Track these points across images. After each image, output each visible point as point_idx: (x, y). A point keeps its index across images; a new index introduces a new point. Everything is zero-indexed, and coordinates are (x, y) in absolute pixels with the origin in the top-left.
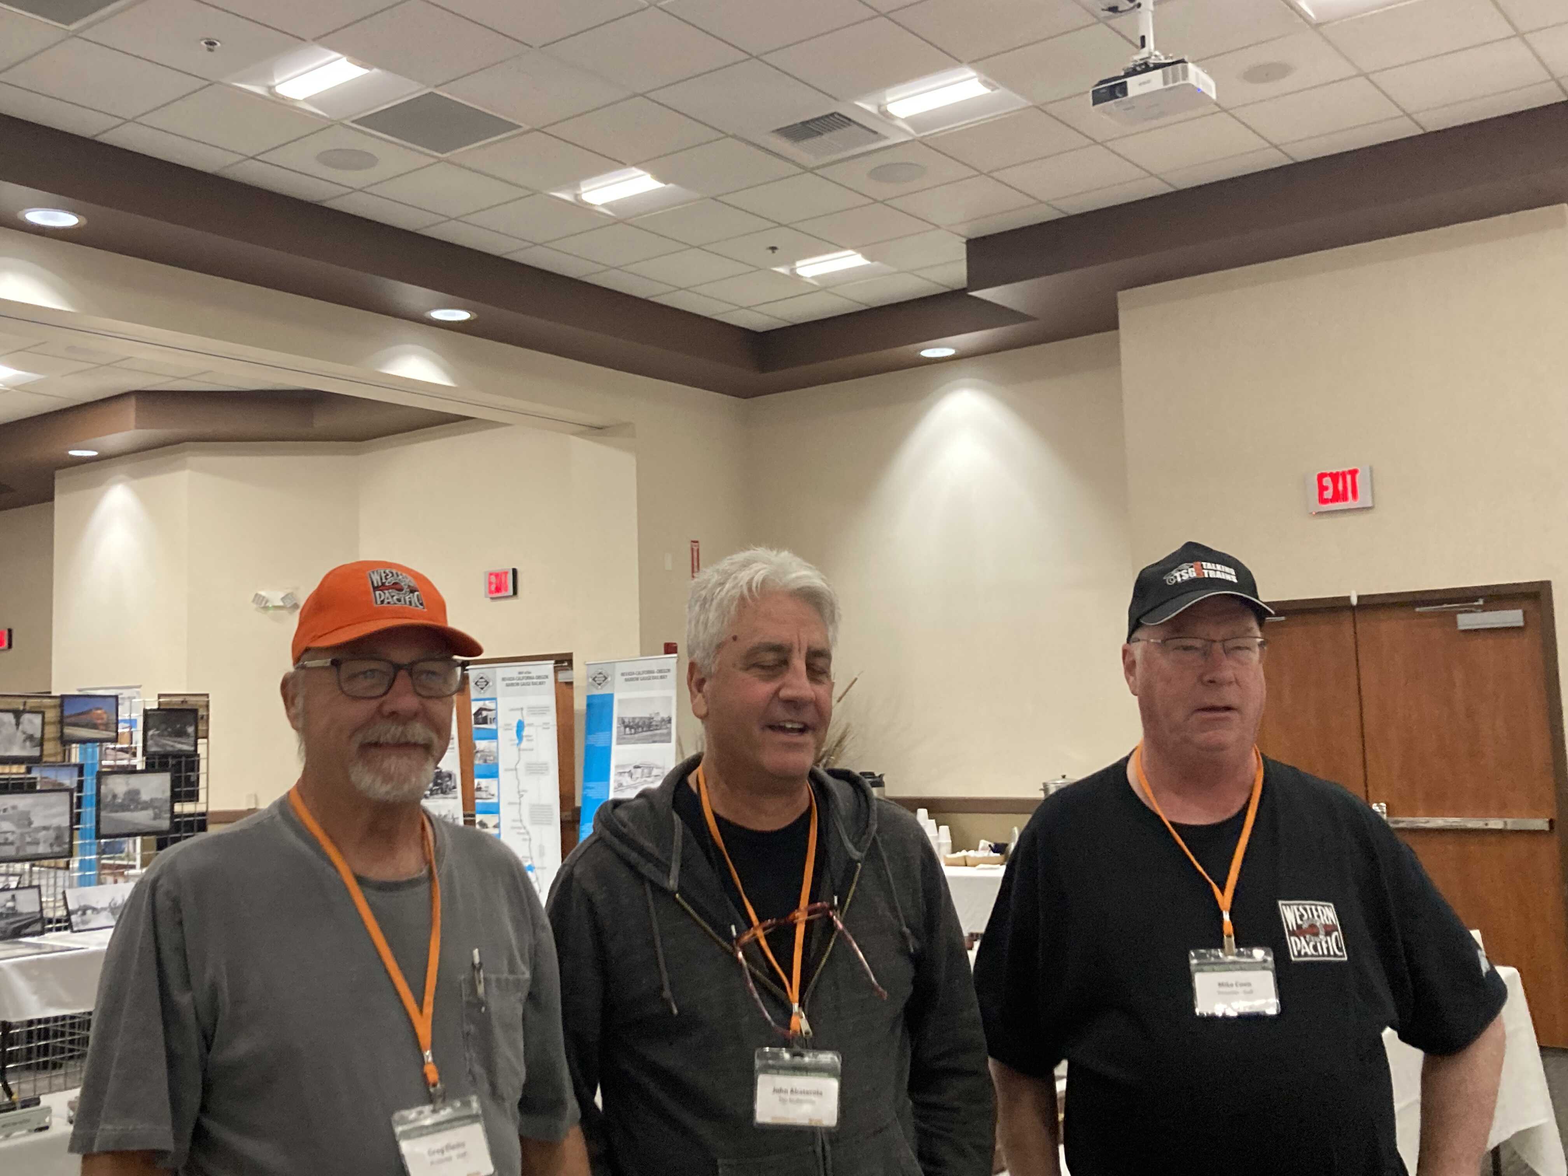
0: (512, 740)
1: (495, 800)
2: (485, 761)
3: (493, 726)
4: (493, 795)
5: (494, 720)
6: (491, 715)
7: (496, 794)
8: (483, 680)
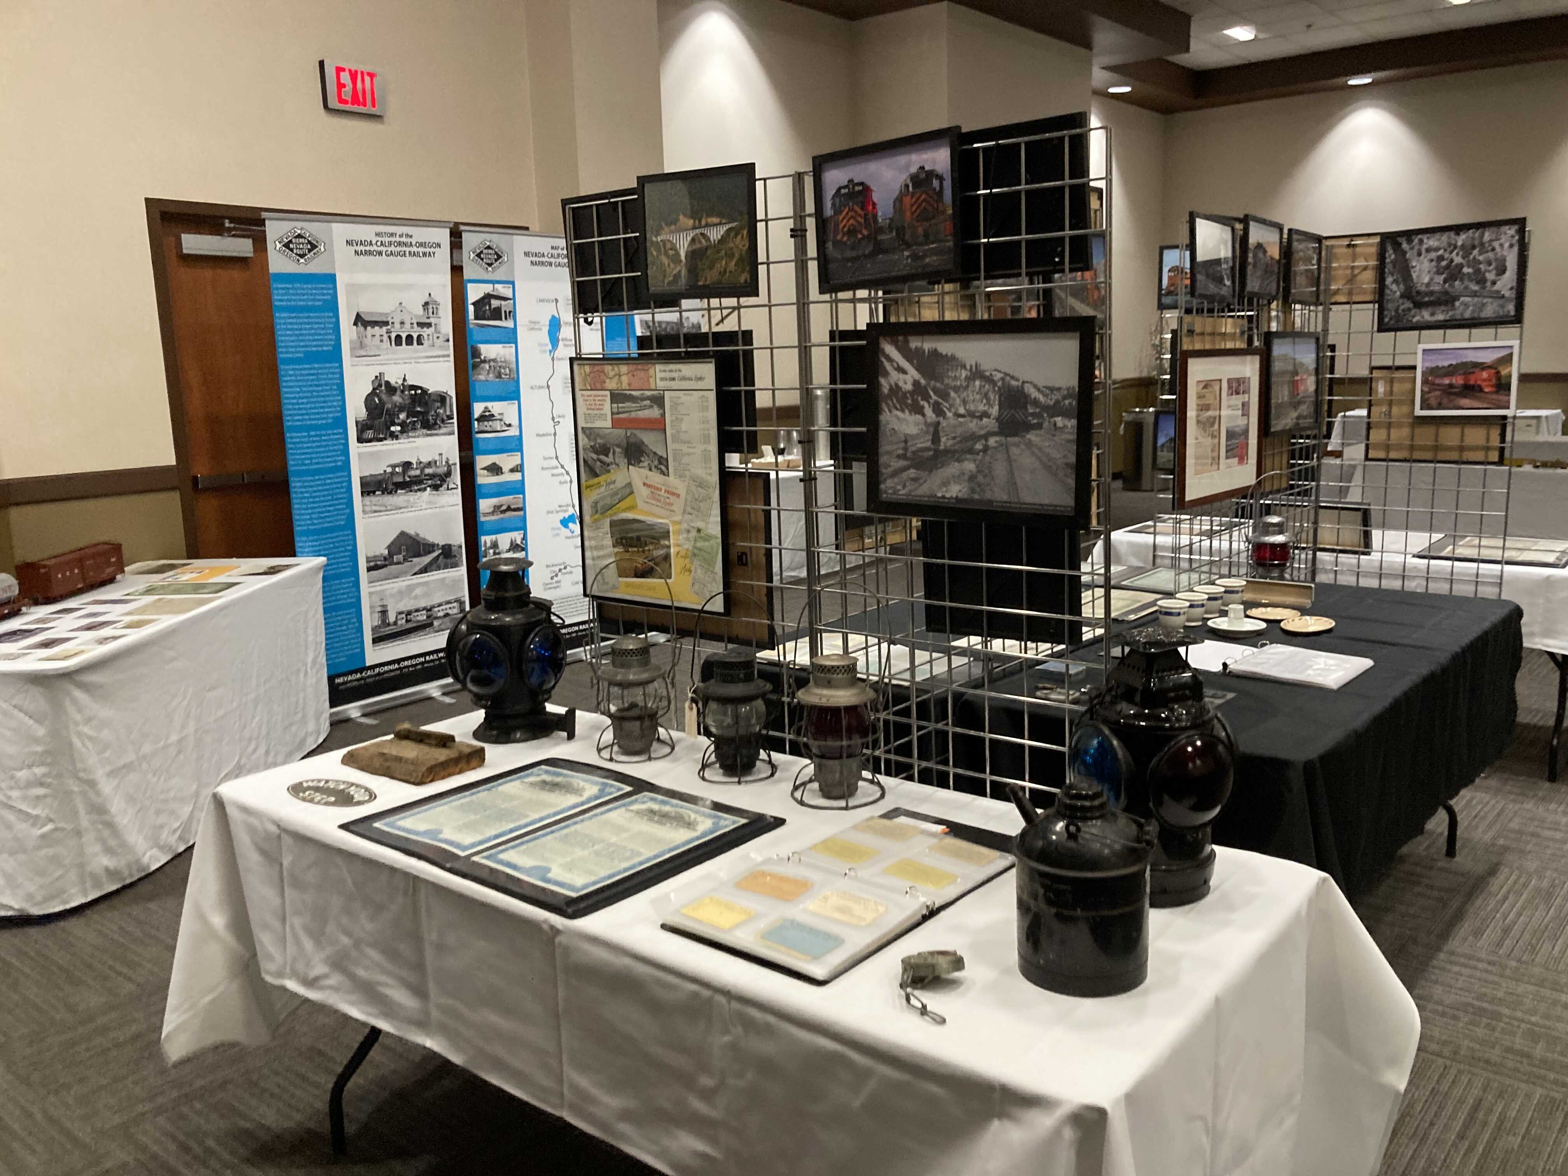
0: (540, 345)
1: (513, 432)
3: (509, 324)
4: (510, 425)
5: (511, 314)
6: (505, 306)
7: (515, 422)
8: (490, 251)
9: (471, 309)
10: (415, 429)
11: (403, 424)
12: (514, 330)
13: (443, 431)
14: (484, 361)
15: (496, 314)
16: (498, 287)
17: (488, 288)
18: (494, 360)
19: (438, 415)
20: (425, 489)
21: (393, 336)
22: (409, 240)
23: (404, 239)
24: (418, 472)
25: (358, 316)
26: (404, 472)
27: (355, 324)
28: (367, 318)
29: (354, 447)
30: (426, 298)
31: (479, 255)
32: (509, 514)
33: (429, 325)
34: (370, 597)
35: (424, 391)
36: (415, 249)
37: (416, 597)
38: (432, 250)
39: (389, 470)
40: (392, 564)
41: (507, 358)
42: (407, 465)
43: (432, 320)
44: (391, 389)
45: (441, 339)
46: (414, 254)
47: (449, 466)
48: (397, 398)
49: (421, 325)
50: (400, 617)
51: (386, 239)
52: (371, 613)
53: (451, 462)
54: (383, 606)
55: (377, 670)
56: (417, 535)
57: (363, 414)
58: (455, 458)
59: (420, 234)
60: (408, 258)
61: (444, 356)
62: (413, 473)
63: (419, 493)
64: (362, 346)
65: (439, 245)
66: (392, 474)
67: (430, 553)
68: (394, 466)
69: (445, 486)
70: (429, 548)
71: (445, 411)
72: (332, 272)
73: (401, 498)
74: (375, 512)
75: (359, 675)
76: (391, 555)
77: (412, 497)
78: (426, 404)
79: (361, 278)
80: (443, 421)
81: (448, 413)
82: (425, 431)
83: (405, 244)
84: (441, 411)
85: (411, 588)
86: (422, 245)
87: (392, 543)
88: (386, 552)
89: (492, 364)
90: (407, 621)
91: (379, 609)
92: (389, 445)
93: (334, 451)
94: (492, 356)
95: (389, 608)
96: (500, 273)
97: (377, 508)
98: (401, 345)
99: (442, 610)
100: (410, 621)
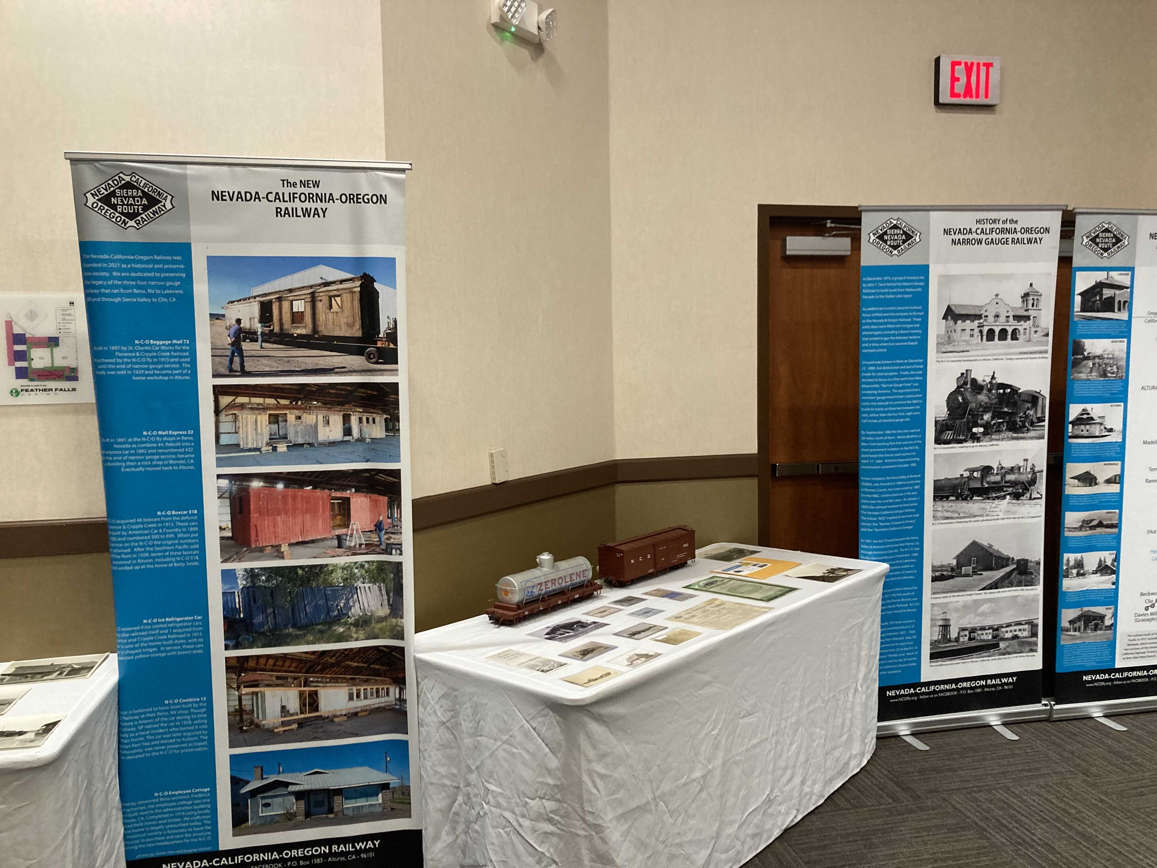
1: (1115, 438)
2: (1104, 374)
3: (1123, 316)
4: (1111, 430)
5: (1127, 305)
6: (1120, 295)
7: (1118, 426)
8: (1107, 235)
9: (1078, 299)
10: (999, 431)
11: (987, 426)
12: (1128, 323)
13: (1032, 434)
14: (1088, 358)
15: (1109, 305)
16: (1112, 274)
17: (1101, 276)
18: (1100, 357)
19: (1027, 417)
20: (1004, 497)
21: (985, 330)
22: (1013, 226)
23: (1008, 226)
24: (998, 478)
25: (949, 309)
26: (983, 477)
27: (945, 318)
28: (957, 311)
29: (931, 449)
30: (1026, 289)
31: (1093, 240)
32: (1099, 530)
33: (1027, 318)
34: (932, 609)
35: (1014, 390)
36: (1019, 236)
37: (983, 614)
38: (1039, 235)
39: (966, 474)
40: (960, 575)
41: (1116, 354)
42: (987, 470)
43: (1032, 313)
44: (977, 387)
45: (1040, 333)
46: (1017, 241)
47: (1034, 473)
48: (982, 398)
49: (1018, 318)
50: (962, 633)
51: (988, 226)
52: (932, 626)
53: (1036, 469)
54: (945, 620)
55: (932, 688)
56: (991, 546)
57: (943, 412)
58: (1042, 464)
59: (1027, 220)
60: (1011, 246)
61: (1041, 352)
62: (992, 479)
63: (996, 502)
64: (950, 340)
65: (1047, 230)
66: (969, 478)
67: (1003, 567)
68: (972, 471)
69: (1028, 495)
70: (1002, 561)
71: (1036, 412)
72: (924, 263)
73: (976, 505)
74: (947, 518)
75: (912, 691)
76: (959, 566)
77: (989, 505)
78: (1015, 404)
79: (954, 269)
80: (1032, 424)
81: (1039, 415)
82: (1010, 434)
83: (1008, 231)
84: (1031, 412)
85: (977, 603)
86: (1027, 230)
87: (962, 553)
88: (954, 562)
89: (1097, 360)
90: (970, 639)
91: (941, 623)
92: (969, 448)
93: (909, 451)
94: (1098, 352)
95: (951, 623)
96: (1118, 258)
97: (949, 514)
98: (993, 340)
99: (1011, 631)
100: (974, 639)
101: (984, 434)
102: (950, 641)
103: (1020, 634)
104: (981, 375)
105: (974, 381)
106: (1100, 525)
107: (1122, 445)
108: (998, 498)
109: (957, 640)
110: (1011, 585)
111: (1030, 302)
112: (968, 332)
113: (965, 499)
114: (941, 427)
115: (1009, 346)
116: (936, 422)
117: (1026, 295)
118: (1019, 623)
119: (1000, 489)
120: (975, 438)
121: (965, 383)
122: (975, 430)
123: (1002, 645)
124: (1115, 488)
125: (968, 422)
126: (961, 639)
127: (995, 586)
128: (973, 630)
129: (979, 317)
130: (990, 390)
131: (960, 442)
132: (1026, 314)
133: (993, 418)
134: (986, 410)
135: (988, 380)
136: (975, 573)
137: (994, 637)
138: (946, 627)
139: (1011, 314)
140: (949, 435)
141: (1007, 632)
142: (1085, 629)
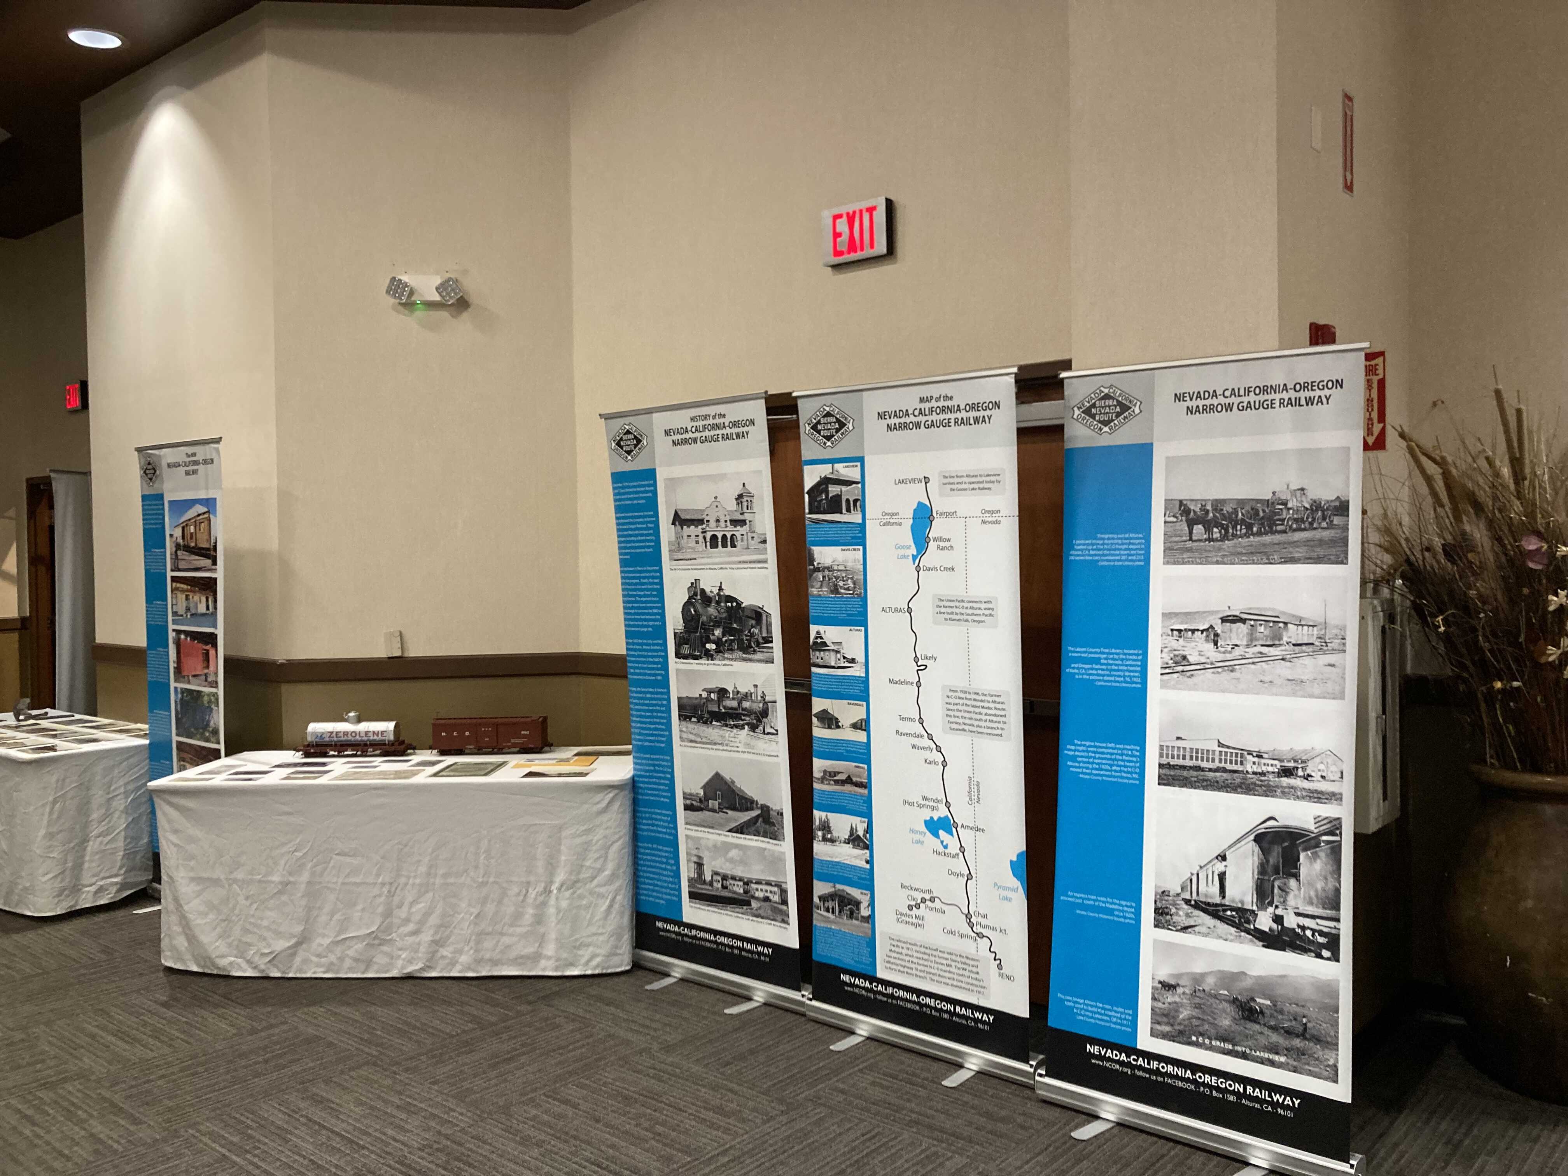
0: (898, 547)
1: (857, 671)
2: (835, 590)
3: (856, 517)
4: (853, 661)
5: (858, 504)
7: (861, 658)
8: (830, 419)
9: (806, 499)
10: (731, 650)
11: (718, 642)
12: (862, 526)
13: (759, 656)
14: (817, 570)
15: (835, 505)
16: (839, 467)
17: (825, 470)
18: (829, 569)
19: (752, 635)
20: (742, 727)
21: (708, 535)
22: (722, 420)
23: (718, 421)
24: (734, 704)
25: (676, 514)
26: (719, 701)
27: (673, 523)
28: (684, 516)
29: (674, 664)
30: (739, 490)
31: (816, 427)
32: (848, 788)
34: (686, 841)
35: (739, 604)
36: (727, 430)
38: (745, 429)
39: (705, 695)
40: (708, 809)
41: (850, 565)
42: (722, 693)
44: (706, 599)
45: (757, 540)
46: (726, 437)
47: (765, 703)
48: (712, 610)
49: (735, 522)
50: (715, 878)
51: (701, 423)
52: (688, 861)
53: (767, 698)
54: (699, 857)
55: (694, 932)
56: (733, 782)
57: (680, 625)
59: (735, 412)
61: (759, 562)
62: (730, 703)
63: (735, 730)
64: (679, 548)
65: (752, 422)
66: (708, 699)
67: (747, 810)
69: (761, 728)
71: (761, 631)
72: (652, 467)
73: (714, 731)
74: (691, 741)
75: (677, 929)
76: (707, 798)
77: (728, 734)
78: (739, 620)
79: (679, 471)
80: (758, 644)
81: (764, 635)
83: (718, 426)
85: (728, 847)
86: (735, 424)
87: (707, 783)
88: (702, 792)
90: (723, 887)
91: (695, 859)
92: (702, 665)
93: (654, 663)
95: (704, 862)
96: (844, 447)
97: (693, 737)
98: (717, 547)
99: (762, 890)
100: (726, 888)
101: (718, 651)
102: (704, 882)
103: (771, 896)
104: (709, 586)
105: (703, 591)
106: (849, 781)
107: (866, 681)
108: (736, 726)
109: (711, 883)
110: (757, 834)
111: (745, 504)
112: (693, 537)
113: (705, 723)
114: (680, 641)
115: (730, 555)
116: (675, 634)
117: (740, 496)
118: (768, 883)
119: (738, 717)
120: (708, 655)
121: (695, 594)
122: (708, 646)
123: (754, 904)
124: (861, 736)
125: (701, 637)
126: (715, 884)
127: (740, 830)
128: (725, 878)
129: (701, 522)
130: (718, 603)
131: (696, 658)
132: (741, 517)
133: (724, 635)
134: (717, 623)
135: (716, 591)
136: (721, 810)
137: (746, 892)
138: (700, 865)
139: (728, 519)
140: (686, 649)
141: (757, 890)
142: (840, 912)
